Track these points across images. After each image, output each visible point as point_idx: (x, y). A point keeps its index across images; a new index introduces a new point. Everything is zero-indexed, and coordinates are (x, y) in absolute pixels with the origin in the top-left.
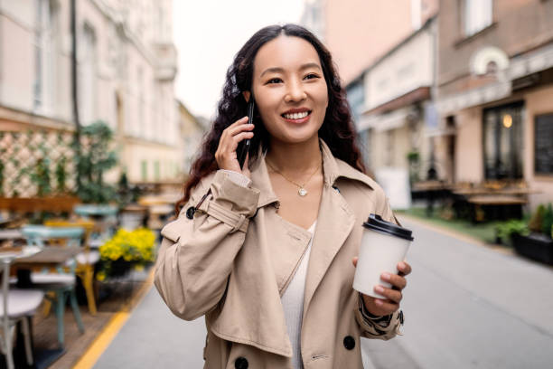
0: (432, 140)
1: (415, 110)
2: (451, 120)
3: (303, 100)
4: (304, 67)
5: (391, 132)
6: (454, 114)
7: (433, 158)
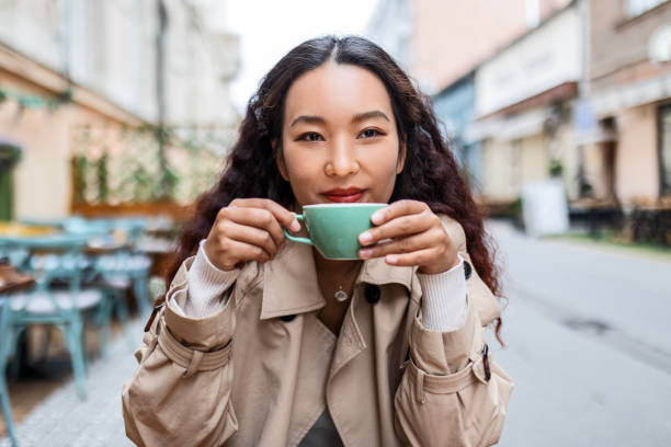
0: (581, 149)
1: (556, 112)
2: (609, 123)
3: (351, 173)
4: (359, 119)
5: (517, 142)
6: (614, 115)
7: (581, 173)
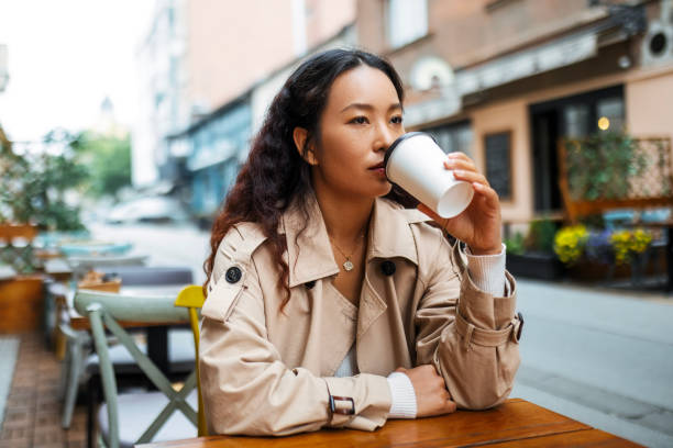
4: (393, 107)
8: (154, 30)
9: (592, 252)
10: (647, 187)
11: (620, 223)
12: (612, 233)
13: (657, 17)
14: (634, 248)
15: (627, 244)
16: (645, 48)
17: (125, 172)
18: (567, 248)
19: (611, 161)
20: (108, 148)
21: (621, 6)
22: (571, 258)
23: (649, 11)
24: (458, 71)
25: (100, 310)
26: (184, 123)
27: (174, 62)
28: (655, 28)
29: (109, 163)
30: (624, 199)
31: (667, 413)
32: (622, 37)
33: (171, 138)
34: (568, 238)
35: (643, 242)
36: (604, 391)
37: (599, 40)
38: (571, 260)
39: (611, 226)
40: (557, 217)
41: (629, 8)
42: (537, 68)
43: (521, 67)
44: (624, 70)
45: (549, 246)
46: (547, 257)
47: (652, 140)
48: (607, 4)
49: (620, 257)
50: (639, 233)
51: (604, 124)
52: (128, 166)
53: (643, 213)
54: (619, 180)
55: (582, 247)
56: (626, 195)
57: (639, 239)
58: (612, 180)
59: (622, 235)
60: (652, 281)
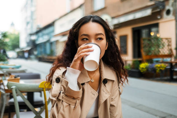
8: (27, 4)
9: (150, 70)
10: (165, 52)
11: (157, 62)
12: (155, 64)
13: (168, 5)
14: (161, 69)
15: (159, 67)
16: (164, 13)
17: (17, 44)
18: (143, 68)
19: (155, 44)
20: (13, 37)
21: (158, 1)
22: (144, 71)
23: (166, 3)
24: (113, 18)
25: (15, 88)
26: (35, 30)
27: (32, 13)
28: (167, 8)
29: (13, 41)
30: (158, 55)
31: (173, 116)
32: (158, 10)
33: (31, 35)
34: (143, 66)
35: (164, 67)
36: (155, 109)
37: (152, 10)
38: (144, 72)
39: (155, 62)
40: (140, 59)
41: (160, 2)
42: (134, 18)
43: (130, 17)
44: (158, 19)
45: (138, 68)
46: (137, 71)
47: (166, 39)
48: (154, 1)
49: (158, 71)
50: (163, 65)
51: (152, 34)
52: (18, 42)
53: (163, 59)
54: (157, 50)
55: (147, 68)
56: (159, 54)
57: (163, 66)
58: (155, 50)
59: (158, 65)
60: (166, 78)
